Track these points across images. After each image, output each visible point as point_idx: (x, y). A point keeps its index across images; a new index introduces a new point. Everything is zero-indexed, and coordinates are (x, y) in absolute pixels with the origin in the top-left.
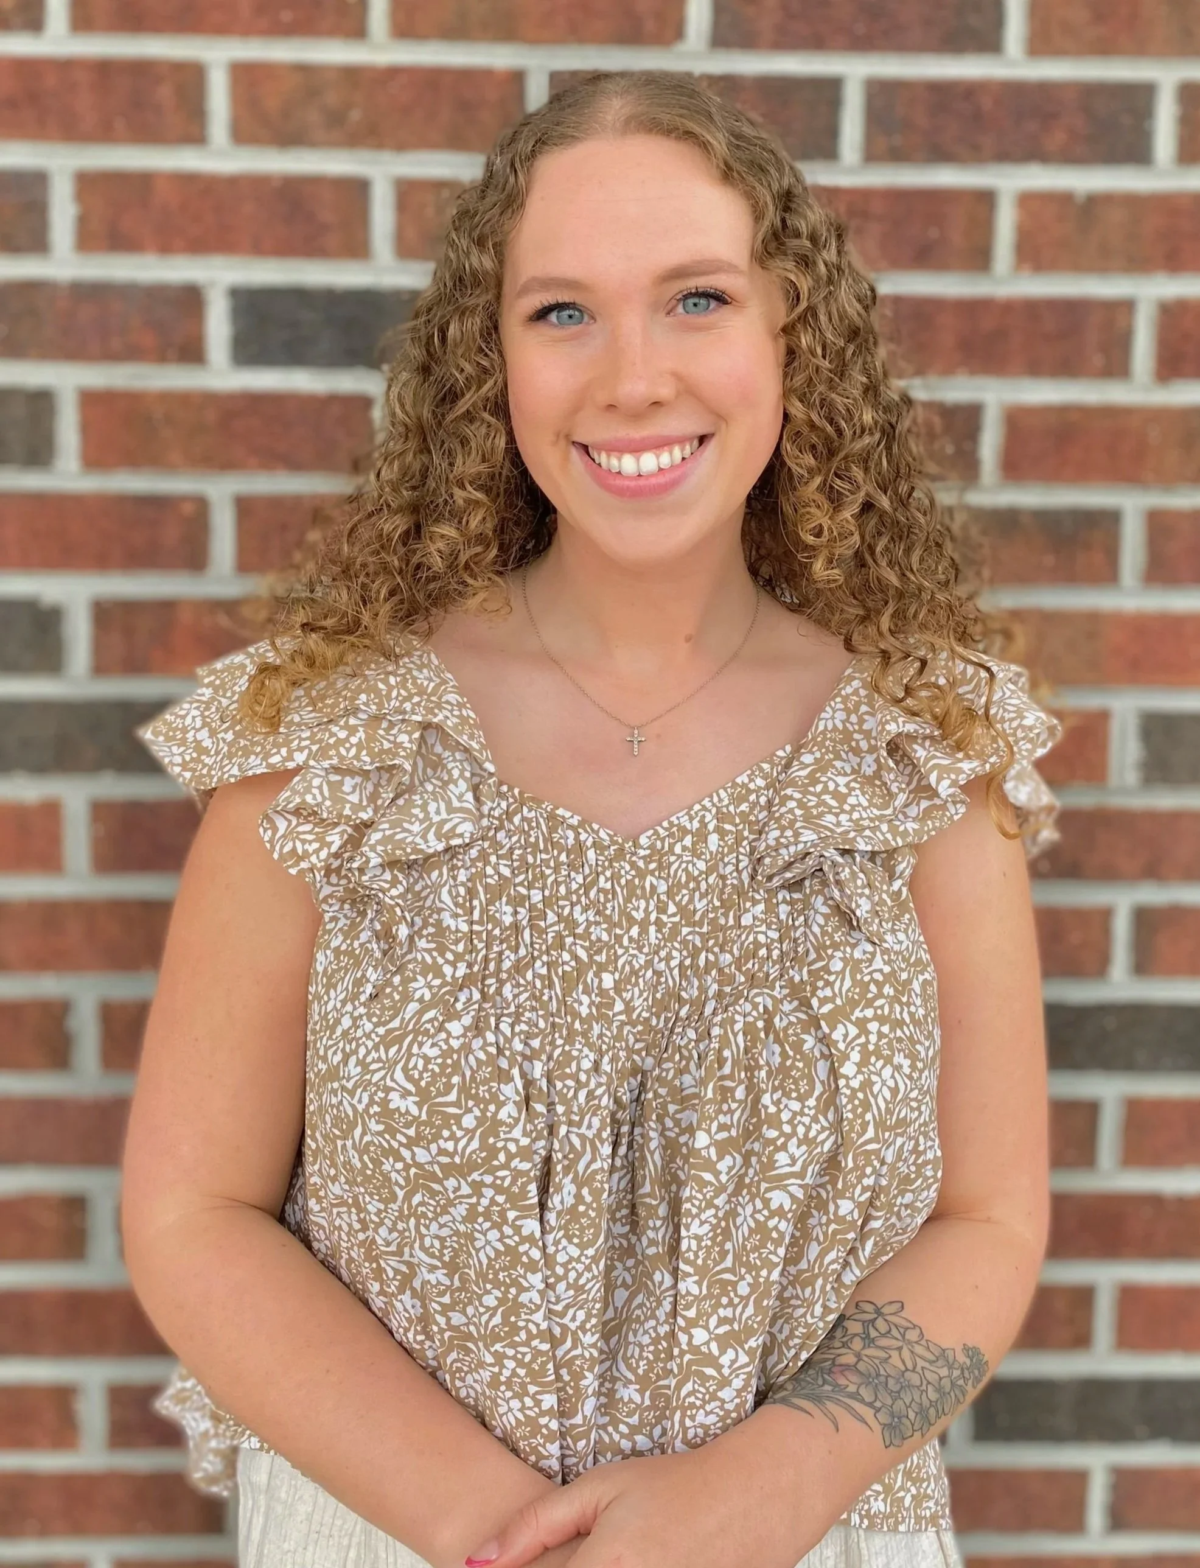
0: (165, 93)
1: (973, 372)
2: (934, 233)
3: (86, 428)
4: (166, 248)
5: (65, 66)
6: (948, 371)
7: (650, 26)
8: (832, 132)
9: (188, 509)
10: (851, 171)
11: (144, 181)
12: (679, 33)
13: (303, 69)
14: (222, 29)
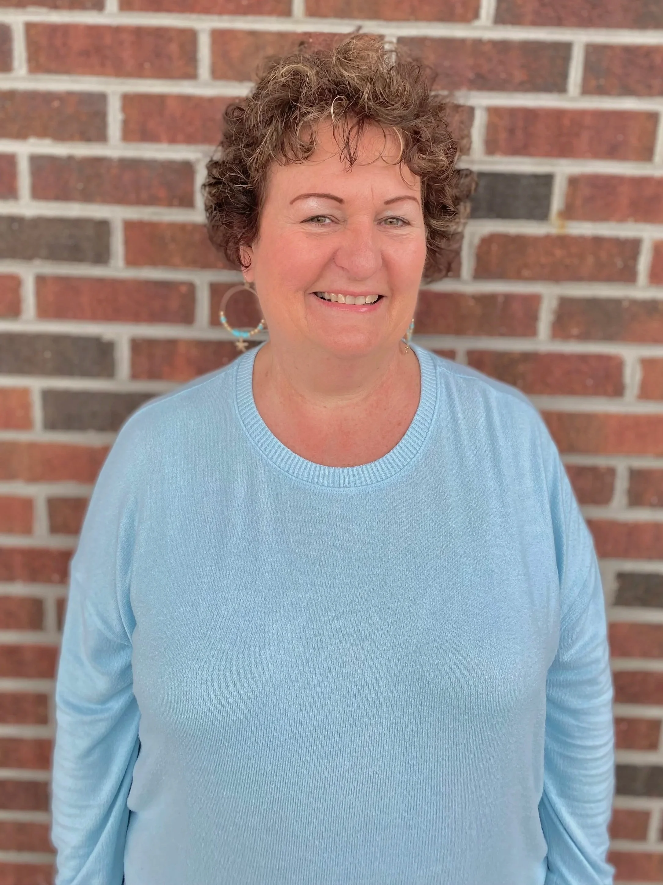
0: (174, 48)
1: (637, 221)
2: (620, 137)
3: (127, 242)
4: (173, 140)
5: (117, 30)
6: (622, 219)
7: (459, 10)
8: (564, 76)
9: (184, 289)
10: (573, 99)
11: (161, 99)
12: (476, 15)
13: (253, 34)
14: (207, 10)
